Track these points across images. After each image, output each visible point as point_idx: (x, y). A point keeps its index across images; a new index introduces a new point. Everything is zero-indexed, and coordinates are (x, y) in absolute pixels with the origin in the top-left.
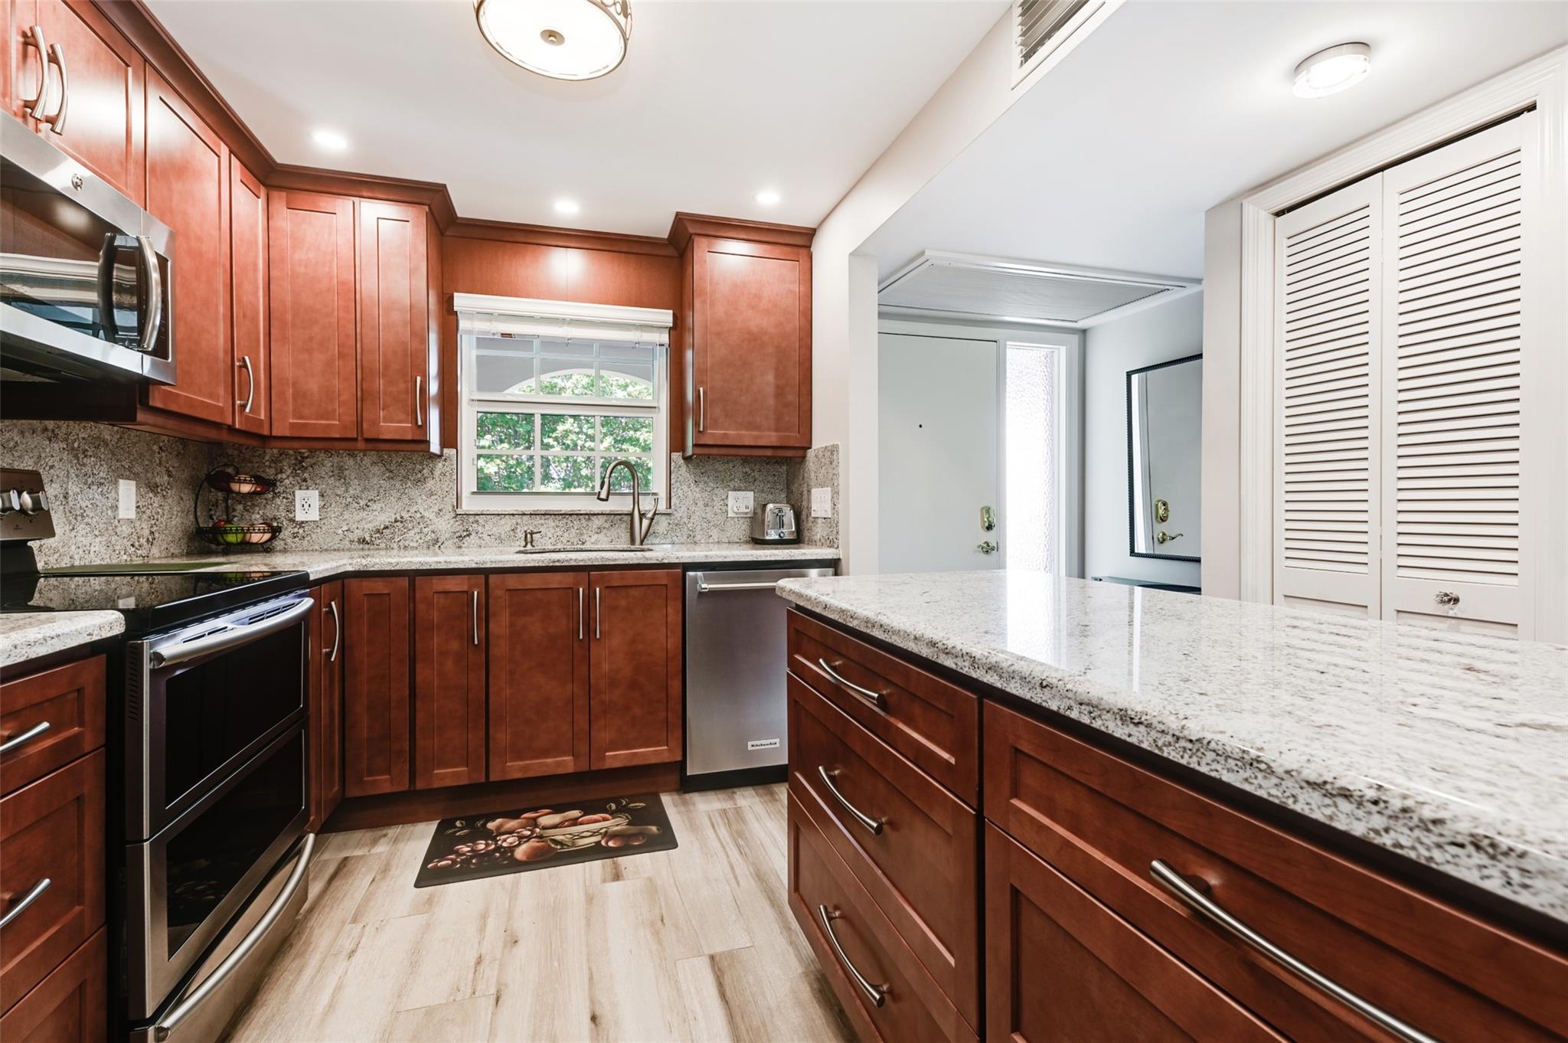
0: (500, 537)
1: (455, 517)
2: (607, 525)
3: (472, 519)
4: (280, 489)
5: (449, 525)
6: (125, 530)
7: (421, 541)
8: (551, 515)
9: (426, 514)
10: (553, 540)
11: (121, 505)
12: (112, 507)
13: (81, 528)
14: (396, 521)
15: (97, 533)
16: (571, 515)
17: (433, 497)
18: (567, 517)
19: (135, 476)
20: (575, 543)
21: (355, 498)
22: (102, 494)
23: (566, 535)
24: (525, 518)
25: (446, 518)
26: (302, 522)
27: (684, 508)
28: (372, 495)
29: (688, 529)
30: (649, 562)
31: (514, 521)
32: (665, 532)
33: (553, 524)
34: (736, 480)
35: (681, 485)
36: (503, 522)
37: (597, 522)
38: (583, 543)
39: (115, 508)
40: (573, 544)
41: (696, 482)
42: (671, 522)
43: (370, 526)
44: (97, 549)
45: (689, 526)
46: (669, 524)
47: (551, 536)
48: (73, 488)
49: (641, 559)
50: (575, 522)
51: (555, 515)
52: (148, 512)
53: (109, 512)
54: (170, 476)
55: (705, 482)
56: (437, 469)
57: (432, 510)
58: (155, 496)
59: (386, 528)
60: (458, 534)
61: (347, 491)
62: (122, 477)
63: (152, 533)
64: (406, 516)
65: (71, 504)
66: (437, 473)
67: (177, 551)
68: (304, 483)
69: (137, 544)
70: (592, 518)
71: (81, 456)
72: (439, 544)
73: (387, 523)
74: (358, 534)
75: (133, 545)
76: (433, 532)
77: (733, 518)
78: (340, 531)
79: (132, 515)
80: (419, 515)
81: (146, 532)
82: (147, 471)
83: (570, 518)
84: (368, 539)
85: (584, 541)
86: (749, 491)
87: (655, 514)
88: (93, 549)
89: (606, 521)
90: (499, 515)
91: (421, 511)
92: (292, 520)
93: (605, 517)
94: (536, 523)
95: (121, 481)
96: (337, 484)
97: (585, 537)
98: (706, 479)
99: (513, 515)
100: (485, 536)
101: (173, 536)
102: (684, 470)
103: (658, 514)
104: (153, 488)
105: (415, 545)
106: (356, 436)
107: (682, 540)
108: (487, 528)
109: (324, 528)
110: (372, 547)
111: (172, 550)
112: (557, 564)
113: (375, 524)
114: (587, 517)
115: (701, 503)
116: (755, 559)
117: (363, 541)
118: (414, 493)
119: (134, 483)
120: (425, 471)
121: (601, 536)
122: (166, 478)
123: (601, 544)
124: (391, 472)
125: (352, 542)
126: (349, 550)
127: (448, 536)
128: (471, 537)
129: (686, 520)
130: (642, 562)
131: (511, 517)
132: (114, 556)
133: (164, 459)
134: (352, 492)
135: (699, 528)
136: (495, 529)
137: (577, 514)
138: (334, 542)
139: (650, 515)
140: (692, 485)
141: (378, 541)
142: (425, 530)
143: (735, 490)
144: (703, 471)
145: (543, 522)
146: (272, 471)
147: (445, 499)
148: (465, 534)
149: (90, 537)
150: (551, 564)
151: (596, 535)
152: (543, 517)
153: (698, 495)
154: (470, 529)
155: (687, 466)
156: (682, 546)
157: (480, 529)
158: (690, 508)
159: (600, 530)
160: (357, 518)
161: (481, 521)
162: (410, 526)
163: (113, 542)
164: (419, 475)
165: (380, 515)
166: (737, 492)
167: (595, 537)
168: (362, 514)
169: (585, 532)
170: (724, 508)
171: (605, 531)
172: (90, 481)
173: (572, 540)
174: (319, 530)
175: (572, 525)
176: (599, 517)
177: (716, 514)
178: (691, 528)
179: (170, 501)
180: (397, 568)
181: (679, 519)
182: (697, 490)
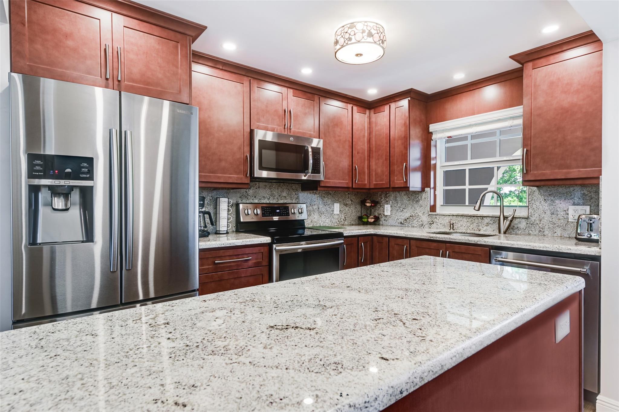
0: (444, 225)
1: (429, 216)
2: (491, 222)
3: (434, 217)
4: (382, 204)
5: (427, 219)
6: (336, 217)
7: (418, 224)
8: (465, 216)
9: (419, 214)
10: (466, 228)
11: (335, 210)
12: (332, 211)
13: (323, 216)
14: (411, 216)
15: (327, 217)
16: (474, 216)
17: (422, 207)
18: (472, 217)
19: (340, 202)
20: (476, 230)
21: (400, 207)
22: (329, 207)
23: (472, 226)
24: (454, 217)
25: (426, 216)
26: (386, 216)
27: (536, 215)
28: (403, 206)
29: (540, 227)
30: (471, 242)
31: (450, 218)
32: (525, 228)
33: (466, 221)
34: (576, 198)
35: (535, 202)
36: (445, 218)
37: (486, 220)
38: (479, 230)
39: (333, 211)
40: (475, 230)
41: (545, 200)
42: (528, 222)
43: (403, 218)
44: (327, 222)
45: (540, 225)
46: (527, 224)
47: (465, 226)
48: (321, 206)
49: (467, 240)
50: (476, 220)
51: (467, 216)
52: (344, 212)
53: (331, 212)
54: (352, 201)
55: (552, 200)
56: (423, 197)
57: (421, 212)
58: (346, 207)
59: (408, 219)
60: (430, 223)
61: (397, 205)
62: (335, 202)
63: (345, 218)
64: (413, 215)
65: (320, 210)
66: (423, 198)
67: (354, 223)
68: (387, 202)
69: (340, 221)
70: (485, 218)
71: (323, 198)
72: (423, 226)
73: (408, 217)
74: (400, 220)
75: (339, 221)
76: (421, 221)
77: (573, 222)
78: (395, 219)
79: (338, 213)
80: (417, 214)
81: (343, 218)
82: (344, 200)
83: (474, 218)
84: (403, 222)
85: (480, 229)
86: (587, 205)
87: (513, 218)
88: (326, 222)
89: (491, 220)
90: (444, 215)
91: (418, 213)
92: (384, 215)
93: (491, 218)
94: (459, 219)
95: (335, 204)
96: (395, 202)
97: (480, 227)
98: (552, 198)
99: (450, 215)
100: (439, 224)
101: (353, 219)
102: (537, 193)
103: (515, 218)
104: (346, 205)
105: (416, 226)
106: (389, 187)
107: (535, 233)
108: (440, 221)
109: (392, 218)
110: (404, 226)
111: (352, 223)
112: (432, 239)
113: (405, 217)
114: (481, 218)
115: (548, 213)
116: (532, 248)
117: (401, 223)
118: (416, 206)
119: (339, 204)
120: (419, 197)
121: (488, 227)
122: (350, 202)
123: (488, 232)
124: (409, 198)
125: (398, 223)
126: (398, 226)
127: (426, 223)
128: (434, 224)
129: (538, 222)
130: (467, 242)
131: (449, 216)
132: (333, 224)
133: (350, 196)
134: (399, 205)
135: (547, 227)
136: (442, 221)
137: (477, 216)
138: (393, 224)
139: (510, 218)
140: (542, 202)
141: (405, 224)
142: (419, 220)
143: (574, 204)
144: (550, 193)
145: (461, 219)
146: (380, 198)
147: (426, 208)
148: (432, 222)
149: (325, 219)
150: (430, 238)
151: (486, 227)
152: (461, 217)
153: (547, 208)
154: (434, 221)
155: (539, 191)
156: (535, 237)
157: (437, 221)
158: (541, 215)
159: (488, 224)
160: (400, 215)
161: (437, 218)
162: (414, 218)
163: (332, 220)
164: (417, 199)
165: (407, 214)
166: (576, 206)
167: (485, 228)
168: (401, 213)
169: (480, 225)
170: (566, 216)
171: (490, 225)
172: (325, 204)
173: (474, 228)
174: (390, 218)
175: (474, 221)
176: (488, 218)
177: (560, 219)
178: (541, 227)
179: (352, 208)
180: (384, 234)
181: (533, 221)
182: (546, 205)
